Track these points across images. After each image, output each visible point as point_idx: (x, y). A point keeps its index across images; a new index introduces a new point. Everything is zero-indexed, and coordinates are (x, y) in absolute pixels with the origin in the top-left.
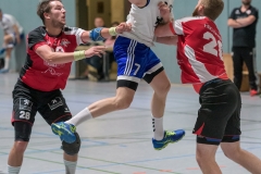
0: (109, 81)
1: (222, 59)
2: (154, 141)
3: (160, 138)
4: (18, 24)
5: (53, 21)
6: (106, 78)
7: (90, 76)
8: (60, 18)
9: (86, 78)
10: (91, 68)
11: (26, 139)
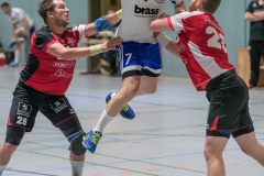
1: (226, 51)
4: (28, 18)
5: (57, 21)
6: (119, 73)
7: (102, 70)
8: (64, 17)
9: (99, 72)
10: (104, 62)
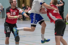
0: (26, 20)
2: (42, 41)
3: (43, 40)
6: (25, 20)
7: (21, 19)
9: (20, 20)
11: (9, 37)
